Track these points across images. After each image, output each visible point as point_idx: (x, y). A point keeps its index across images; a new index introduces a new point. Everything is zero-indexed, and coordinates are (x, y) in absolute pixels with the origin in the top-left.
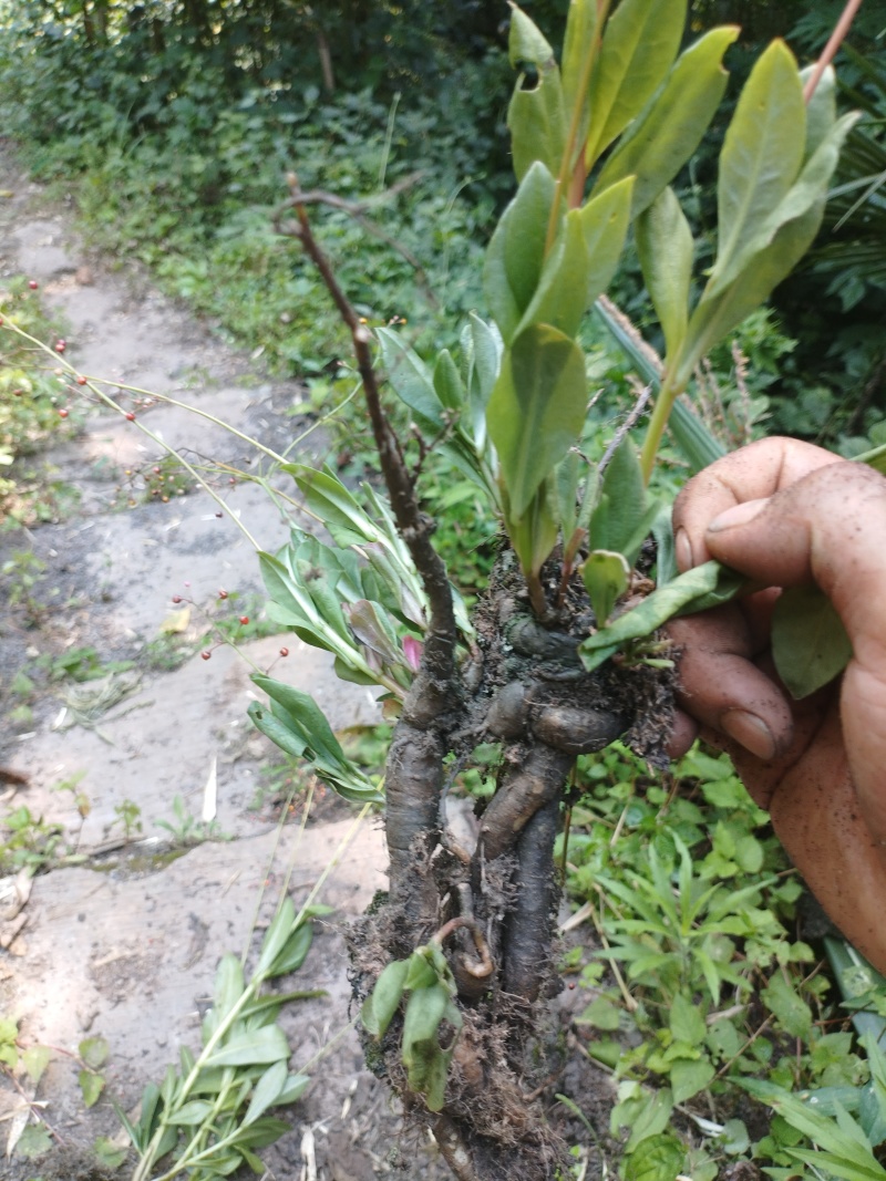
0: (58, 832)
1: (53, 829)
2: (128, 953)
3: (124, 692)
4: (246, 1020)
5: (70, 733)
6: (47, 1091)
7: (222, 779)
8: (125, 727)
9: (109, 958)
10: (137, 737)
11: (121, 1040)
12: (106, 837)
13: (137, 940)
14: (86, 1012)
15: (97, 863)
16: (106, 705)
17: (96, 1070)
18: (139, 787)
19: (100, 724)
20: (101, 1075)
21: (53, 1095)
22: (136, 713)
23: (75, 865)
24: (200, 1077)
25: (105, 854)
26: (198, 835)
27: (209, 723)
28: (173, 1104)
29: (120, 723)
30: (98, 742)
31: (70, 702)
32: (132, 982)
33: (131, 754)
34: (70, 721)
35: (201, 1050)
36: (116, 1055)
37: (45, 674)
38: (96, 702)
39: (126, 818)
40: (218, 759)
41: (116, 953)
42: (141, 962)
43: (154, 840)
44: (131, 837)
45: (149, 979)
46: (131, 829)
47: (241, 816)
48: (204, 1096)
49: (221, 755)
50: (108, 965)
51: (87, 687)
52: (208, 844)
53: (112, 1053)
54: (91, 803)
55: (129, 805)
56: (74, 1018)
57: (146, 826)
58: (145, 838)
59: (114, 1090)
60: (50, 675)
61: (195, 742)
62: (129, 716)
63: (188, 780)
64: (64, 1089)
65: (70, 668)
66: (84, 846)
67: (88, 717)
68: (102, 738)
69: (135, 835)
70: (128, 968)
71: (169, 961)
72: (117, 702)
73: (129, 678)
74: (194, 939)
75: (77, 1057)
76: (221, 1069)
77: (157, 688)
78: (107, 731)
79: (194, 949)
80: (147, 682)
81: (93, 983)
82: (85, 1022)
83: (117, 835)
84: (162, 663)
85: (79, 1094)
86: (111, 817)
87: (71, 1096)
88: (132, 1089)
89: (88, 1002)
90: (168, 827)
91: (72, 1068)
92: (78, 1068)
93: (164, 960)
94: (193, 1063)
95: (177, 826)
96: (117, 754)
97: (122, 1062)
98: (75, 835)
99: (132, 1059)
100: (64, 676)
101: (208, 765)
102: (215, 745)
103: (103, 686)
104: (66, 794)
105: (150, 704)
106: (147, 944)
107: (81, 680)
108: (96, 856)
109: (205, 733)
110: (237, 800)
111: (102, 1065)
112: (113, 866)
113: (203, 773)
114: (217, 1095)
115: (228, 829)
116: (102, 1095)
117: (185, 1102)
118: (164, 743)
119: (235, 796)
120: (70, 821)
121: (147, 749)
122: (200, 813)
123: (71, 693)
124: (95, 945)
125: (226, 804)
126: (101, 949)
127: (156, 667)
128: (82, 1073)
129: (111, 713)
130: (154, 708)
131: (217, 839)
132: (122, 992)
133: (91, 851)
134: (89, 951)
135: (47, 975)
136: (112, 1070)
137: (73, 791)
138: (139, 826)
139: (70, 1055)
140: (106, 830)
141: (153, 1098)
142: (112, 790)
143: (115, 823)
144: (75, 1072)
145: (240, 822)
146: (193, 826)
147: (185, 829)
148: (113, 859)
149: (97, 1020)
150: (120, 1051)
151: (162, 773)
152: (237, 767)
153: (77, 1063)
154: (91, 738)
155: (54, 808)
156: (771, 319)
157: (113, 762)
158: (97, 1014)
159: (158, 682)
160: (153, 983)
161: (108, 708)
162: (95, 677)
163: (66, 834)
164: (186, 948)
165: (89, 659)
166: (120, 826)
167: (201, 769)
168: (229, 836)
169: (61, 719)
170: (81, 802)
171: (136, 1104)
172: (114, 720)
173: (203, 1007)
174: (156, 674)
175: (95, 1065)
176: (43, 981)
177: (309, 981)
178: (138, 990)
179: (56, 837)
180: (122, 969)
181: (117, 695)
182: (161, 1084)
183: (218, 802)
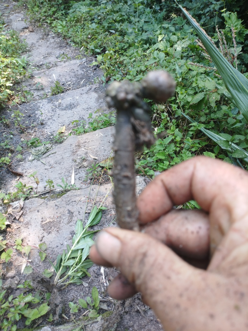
0: (32, 189)
1: (30, 188)
2: (51, 220)
3: (48, 150)
4: (84, 237)
5: (33, 161)
6: (31, 257)
7: (76, 173)
8: (49, 159)
9: (46, 222)
10: (52, 162)
11: (51, 243)
12: (45, 190)
13: (54, 217)
14: (41, 236)
16: (43, 154)
17: (44, 251)
18: (53, 175)
19: (41, 159)
20: (45, 253)
21: (33, 258)
22: (51, 155)
23: (36, 197)
24: (72, 253)
25: (45, 194)
26: (69, 188)
27: (71, 158)
28: (65, 260)
29: (47, 158)
30: (41, 164)
31: (32, 153)
32: (53, 228)
33: (51, 167)
34: (33, 158)
35: (72, 246)
36: (49, 247)
38: (40, 153)
39: (49, 184)
40: (75, 167)
41: (48, 221)
42: (55, 223)
43: (58, 189)
44: (51, 189)
45: (57, 227)
46: (51, 187)
47: (82, 183)
48: (74, 258)
49: (75, 166)
50: (46, 223)
51: (37, 149)
52: (72, 190)
53: (48, 247)
54: (40, 180)
55: (50, 181)
56: (38, 238)
57: (55, 186)
58: (56, 190)
59: (49, 257)
60: (27, 146)
61: (68, 163)
62: (49, 156)
63: (67, 174)
64: (36, 256)
65: (32, 143)
66: (39, 192)
67: (38, 157)
68: (42, 163)
70: (52, 224)
71: (63, 222)
72: (46, 153)
73: (48, 146)
74: (69, 216)
75: (39, 248)
76: (78, 250)
77: (57, 148)
78: (44, 161)
79: (69, 219)
80: (54, 147)
81: (42, 228)
82: (40, 239)
83: (48, 189)
84: (58, 141)
85: (40, 258)
87: (38, 258)
88: (54, 256)
89: (41, 233)
90: (61, 186)
91: (38, 251)
92: (39, 251)
93: (61, 222)
94: (70, 249)
95: (63, 186)
96: (47, 167)
97: (51, 249)
98: (36, 189)
99: (54, 248)
100: (31, 146)
101: (72, 169)
102: (74, 164)
103: (42, 148)
104: (32, 178)
105: (55, 153)
106: (57, 218)
107: (36, 147)
108: (42, 195)
109: (71, 161)
110: (81, 179)
111: (46, 250)
112: (46, 197)
113: (71, 171)
114: (77, 257)
115: (78, 186)
116: (46, 258)
117: (68, 259)
118: (60, 164)
119: (80, 177)
120: (35, 185)
121: (55, 165)
122: (71, 182)
123: (33, 151)
124: (43, 218)
125: (77, 180)
126: (44, 219)
127: (56, 142)
128: (40, 252)
129: (44, 156)
130: (56, 154)
131: (75, 189)
132: (50, 231)
133: (41, 193)
134: (41, 220)
135: (29, 227)
136: (49, 251)
137: (34, 177)
138: (53, 186)
139: (37, 248)
140: (45, 188)
141: (60, 258)
142: (46, 177)
143: (47, 185)
144: (38, 252)
145: (81, 185)
146: (68, 186)
147: (66, 187)
148: (47, 195)
149: (44, 238)
150: (50, 246)
151: (59, 172)
152: (80, 170)
153: (39, 250)
154: (39, 163)
155: (30, 182)
157: (46, 169)
158: (44, 237)
159: (57, 147)
160: (59, 228)
161: (44, 154)
162: (40, 146)
163: (34, 189)
164: (67, 219)
165: (37, 141)
167: (70, 170)
168: (77, 189)
169: (30, 158)
170: (36, 180)
171: (55, 260)
172: (45, 158)
173: (73, 234)
174: (56, 144)
175: (44, 250)
176: (29, 228)
177: (101, 227)
178: (54, 230)
180: (50, 225)
181: (46, 150)
182: (62, 255)
183: (75, 179)
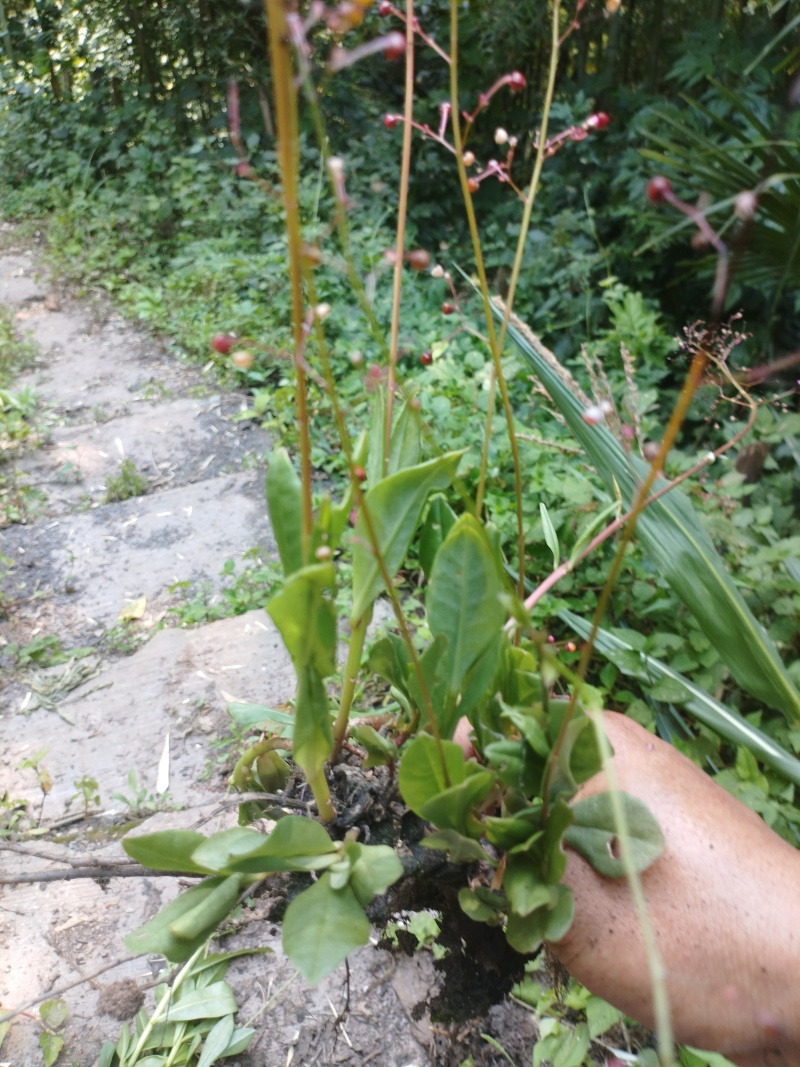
0: (23, 808)
1: (18, 805)
2: (86, 918)
3: (85, 676)
4: (195, 978)
5: (34, 715)
6: (10, 1053)
7: (174, 753)
8: (85, 707)
9: (69, 923)
10: (97, 717)
11: (80, 1001)
12: (67, 811)
13: (95, 906)
14: (48, 976)
15: (59, 835)
16: (68, 688)
17: (55, 1030)
18: (99, 762)
19: (62, 706)
20: (60, 1035)
21: (16, 1056)
22: (96, 695)
23: (38, 837)
24: (152, 1033)
25: (66, 826)
26: (151, 806)
27: (163, 702)
28: (127, 1060)
29: (82, 704)
30: (61, 722)
31: (34, 687)
32: (90, 945)
33: (91, 733)
34: (34, 705)
35: (155, 1008)
36: (75, 1016)
37: (13, 662)
38: (59, 686)
39: (85, 793)
40: (171, 734)
41: (75, 919)
42: (98, 927)
43: (112, 810)
44: (89, 810)
45: (105, 943)
46: (90, 803)
47: (191, 787)
48: (156, 1052)
49: (174, 731)
50: (68, 930)
51: (51, 672)
52: (160, 814)
53: (71, 1013)
54: (53, 779)
55: (87, 780)
56: (36, 982)
57: (104, 799)
58: (103, 811)
59: (73, 1049)
60: (17, 662)
61: (150, 719)
62: (89, 697)
63: (144, 755)
64: (26, 1050)
65: (35, 655)
66: (47, 820)
67: (51, 700)
68: (63, 719)
69: (93, 808)
70: (86, 933)
71: (124, 925)
72: (78, 685)
73: (89, 663)
74: (147, 904)
75: (38, 1019)
76: (174, 1024)
77: (114, 671)
78: (68, 712)
79: (148, 913)
80: (106, 665)
81: (53, 949)
82: (46, 985)
83: (77, 809)
84: (119, 648)
85: (40, 1054)
86: (72, 791)
87: (32, 1057)
88: (90, 1048)
89: (49, 966)
90: (124, 799)
91: (34, 1030)
92: (39, 1030)
93: (120, 925)
94: (148, 1020)
95: (132, 798)
96: (77, 733)
97: (81, 1022)
98: (39, 810)
99: (90, 1018)
100: (29, 663)
101: (162, 740)
102: (169, 722)
103: (66, 671)
104: (29, 772)
105: (109, 686)
106: (105, 910)
107: (45, 666)
108: (58, 829)
109: (159, 711)
110: (189, 772)
111: (62, 1026)
112: (73, 838)
113: (157, 748)
114: (170, 1049)
115: (180, 799)
116: (62, 1054)
117: (139, 1058)
118: (122, 722)
119: (186, 768)
120: (33, 797)
121: (105, 727)
122: (155, 785)
123: (36, 678)
124: (57, 911)
125: (178, 776)
126: (61, 915)
127: (115, 652)
128: (43, 1034)
129: (73, 696)
130: (112, 689)
131: (170, 810)
132: (81, 955)
133: (53, 824)
134: (50, 917)
135: (11, 942)
136: (72, 1030)
137: (35, 768)
138: (97, 799)
139: (33, 1017)
140: (68, 804)
141: (110, 1055)
142: (72, 767)
143: (75, 797)
144: (36, 1034)
145: (191, 793)
146: (147, 797)
147: (140, 801)
148: (73, 831)
149: (57, 982)
150: (78, 1011)
151: (119, 749)
152: (188, 742)
153: (38, 1024)
154: (54, 719)
155: (19, 786)
156: (658, 322)
157: (74, 741)
158: (58, 977)
159: (116, 666)
160: (110, 945)
161: (70, 691)
162: (59, 663)
163: (30, 809)
164: (140, 912)
165: (52, 646)
166: (81, 799)
167: (155, 744)
168: (179, 807)
169: (26, 702)
170: (43, 778)
171: (93, 1062)
172: (74, 702)
173: (156, 967)
174: (114, 658)
175: (55, 1026)
176: (7, 948)
177: (254, 939)
178: (95, 953)
179: (20, 812)
180: (81, 934)
181: (78, 678)
182: (117, 1041)
183: (171, 775)
